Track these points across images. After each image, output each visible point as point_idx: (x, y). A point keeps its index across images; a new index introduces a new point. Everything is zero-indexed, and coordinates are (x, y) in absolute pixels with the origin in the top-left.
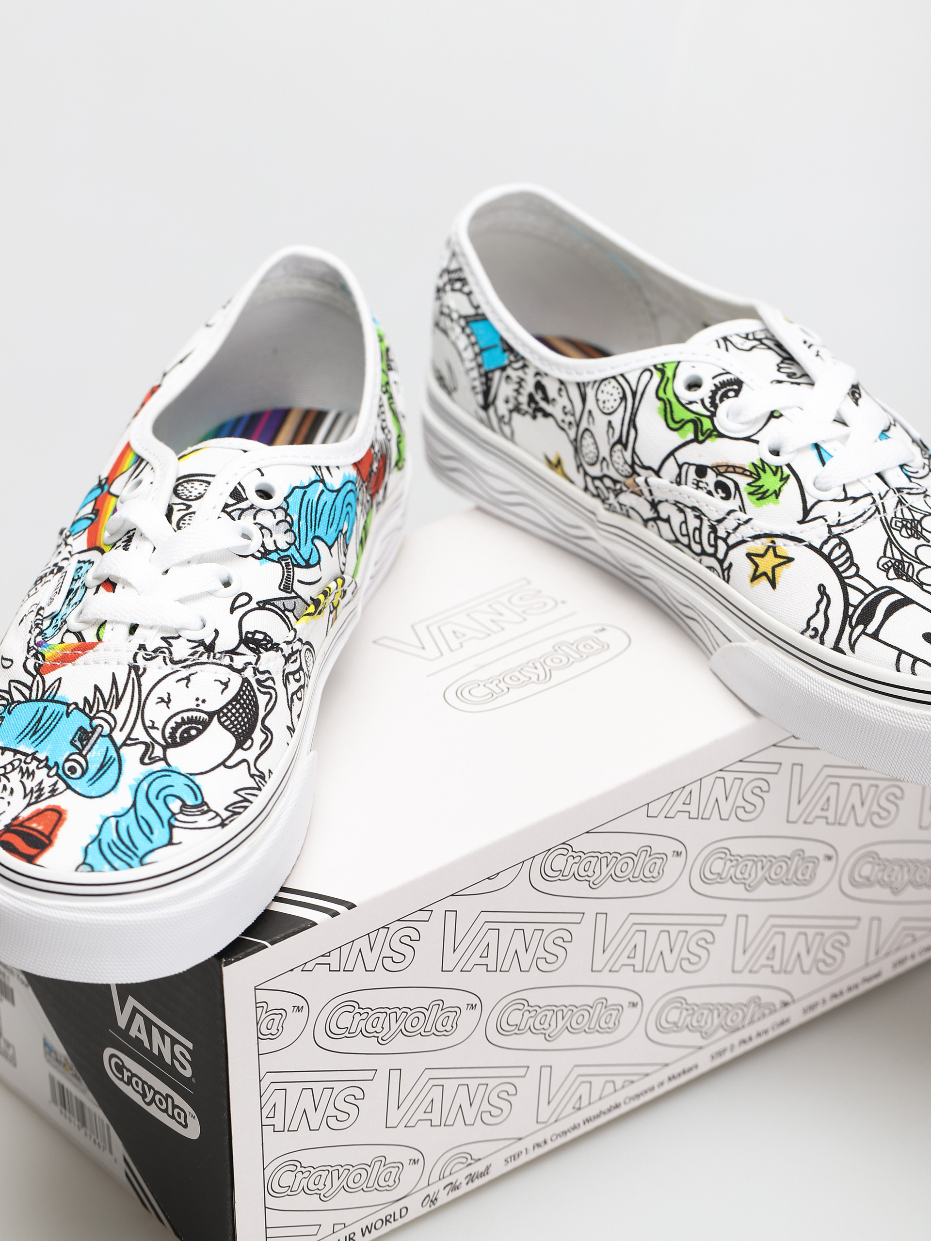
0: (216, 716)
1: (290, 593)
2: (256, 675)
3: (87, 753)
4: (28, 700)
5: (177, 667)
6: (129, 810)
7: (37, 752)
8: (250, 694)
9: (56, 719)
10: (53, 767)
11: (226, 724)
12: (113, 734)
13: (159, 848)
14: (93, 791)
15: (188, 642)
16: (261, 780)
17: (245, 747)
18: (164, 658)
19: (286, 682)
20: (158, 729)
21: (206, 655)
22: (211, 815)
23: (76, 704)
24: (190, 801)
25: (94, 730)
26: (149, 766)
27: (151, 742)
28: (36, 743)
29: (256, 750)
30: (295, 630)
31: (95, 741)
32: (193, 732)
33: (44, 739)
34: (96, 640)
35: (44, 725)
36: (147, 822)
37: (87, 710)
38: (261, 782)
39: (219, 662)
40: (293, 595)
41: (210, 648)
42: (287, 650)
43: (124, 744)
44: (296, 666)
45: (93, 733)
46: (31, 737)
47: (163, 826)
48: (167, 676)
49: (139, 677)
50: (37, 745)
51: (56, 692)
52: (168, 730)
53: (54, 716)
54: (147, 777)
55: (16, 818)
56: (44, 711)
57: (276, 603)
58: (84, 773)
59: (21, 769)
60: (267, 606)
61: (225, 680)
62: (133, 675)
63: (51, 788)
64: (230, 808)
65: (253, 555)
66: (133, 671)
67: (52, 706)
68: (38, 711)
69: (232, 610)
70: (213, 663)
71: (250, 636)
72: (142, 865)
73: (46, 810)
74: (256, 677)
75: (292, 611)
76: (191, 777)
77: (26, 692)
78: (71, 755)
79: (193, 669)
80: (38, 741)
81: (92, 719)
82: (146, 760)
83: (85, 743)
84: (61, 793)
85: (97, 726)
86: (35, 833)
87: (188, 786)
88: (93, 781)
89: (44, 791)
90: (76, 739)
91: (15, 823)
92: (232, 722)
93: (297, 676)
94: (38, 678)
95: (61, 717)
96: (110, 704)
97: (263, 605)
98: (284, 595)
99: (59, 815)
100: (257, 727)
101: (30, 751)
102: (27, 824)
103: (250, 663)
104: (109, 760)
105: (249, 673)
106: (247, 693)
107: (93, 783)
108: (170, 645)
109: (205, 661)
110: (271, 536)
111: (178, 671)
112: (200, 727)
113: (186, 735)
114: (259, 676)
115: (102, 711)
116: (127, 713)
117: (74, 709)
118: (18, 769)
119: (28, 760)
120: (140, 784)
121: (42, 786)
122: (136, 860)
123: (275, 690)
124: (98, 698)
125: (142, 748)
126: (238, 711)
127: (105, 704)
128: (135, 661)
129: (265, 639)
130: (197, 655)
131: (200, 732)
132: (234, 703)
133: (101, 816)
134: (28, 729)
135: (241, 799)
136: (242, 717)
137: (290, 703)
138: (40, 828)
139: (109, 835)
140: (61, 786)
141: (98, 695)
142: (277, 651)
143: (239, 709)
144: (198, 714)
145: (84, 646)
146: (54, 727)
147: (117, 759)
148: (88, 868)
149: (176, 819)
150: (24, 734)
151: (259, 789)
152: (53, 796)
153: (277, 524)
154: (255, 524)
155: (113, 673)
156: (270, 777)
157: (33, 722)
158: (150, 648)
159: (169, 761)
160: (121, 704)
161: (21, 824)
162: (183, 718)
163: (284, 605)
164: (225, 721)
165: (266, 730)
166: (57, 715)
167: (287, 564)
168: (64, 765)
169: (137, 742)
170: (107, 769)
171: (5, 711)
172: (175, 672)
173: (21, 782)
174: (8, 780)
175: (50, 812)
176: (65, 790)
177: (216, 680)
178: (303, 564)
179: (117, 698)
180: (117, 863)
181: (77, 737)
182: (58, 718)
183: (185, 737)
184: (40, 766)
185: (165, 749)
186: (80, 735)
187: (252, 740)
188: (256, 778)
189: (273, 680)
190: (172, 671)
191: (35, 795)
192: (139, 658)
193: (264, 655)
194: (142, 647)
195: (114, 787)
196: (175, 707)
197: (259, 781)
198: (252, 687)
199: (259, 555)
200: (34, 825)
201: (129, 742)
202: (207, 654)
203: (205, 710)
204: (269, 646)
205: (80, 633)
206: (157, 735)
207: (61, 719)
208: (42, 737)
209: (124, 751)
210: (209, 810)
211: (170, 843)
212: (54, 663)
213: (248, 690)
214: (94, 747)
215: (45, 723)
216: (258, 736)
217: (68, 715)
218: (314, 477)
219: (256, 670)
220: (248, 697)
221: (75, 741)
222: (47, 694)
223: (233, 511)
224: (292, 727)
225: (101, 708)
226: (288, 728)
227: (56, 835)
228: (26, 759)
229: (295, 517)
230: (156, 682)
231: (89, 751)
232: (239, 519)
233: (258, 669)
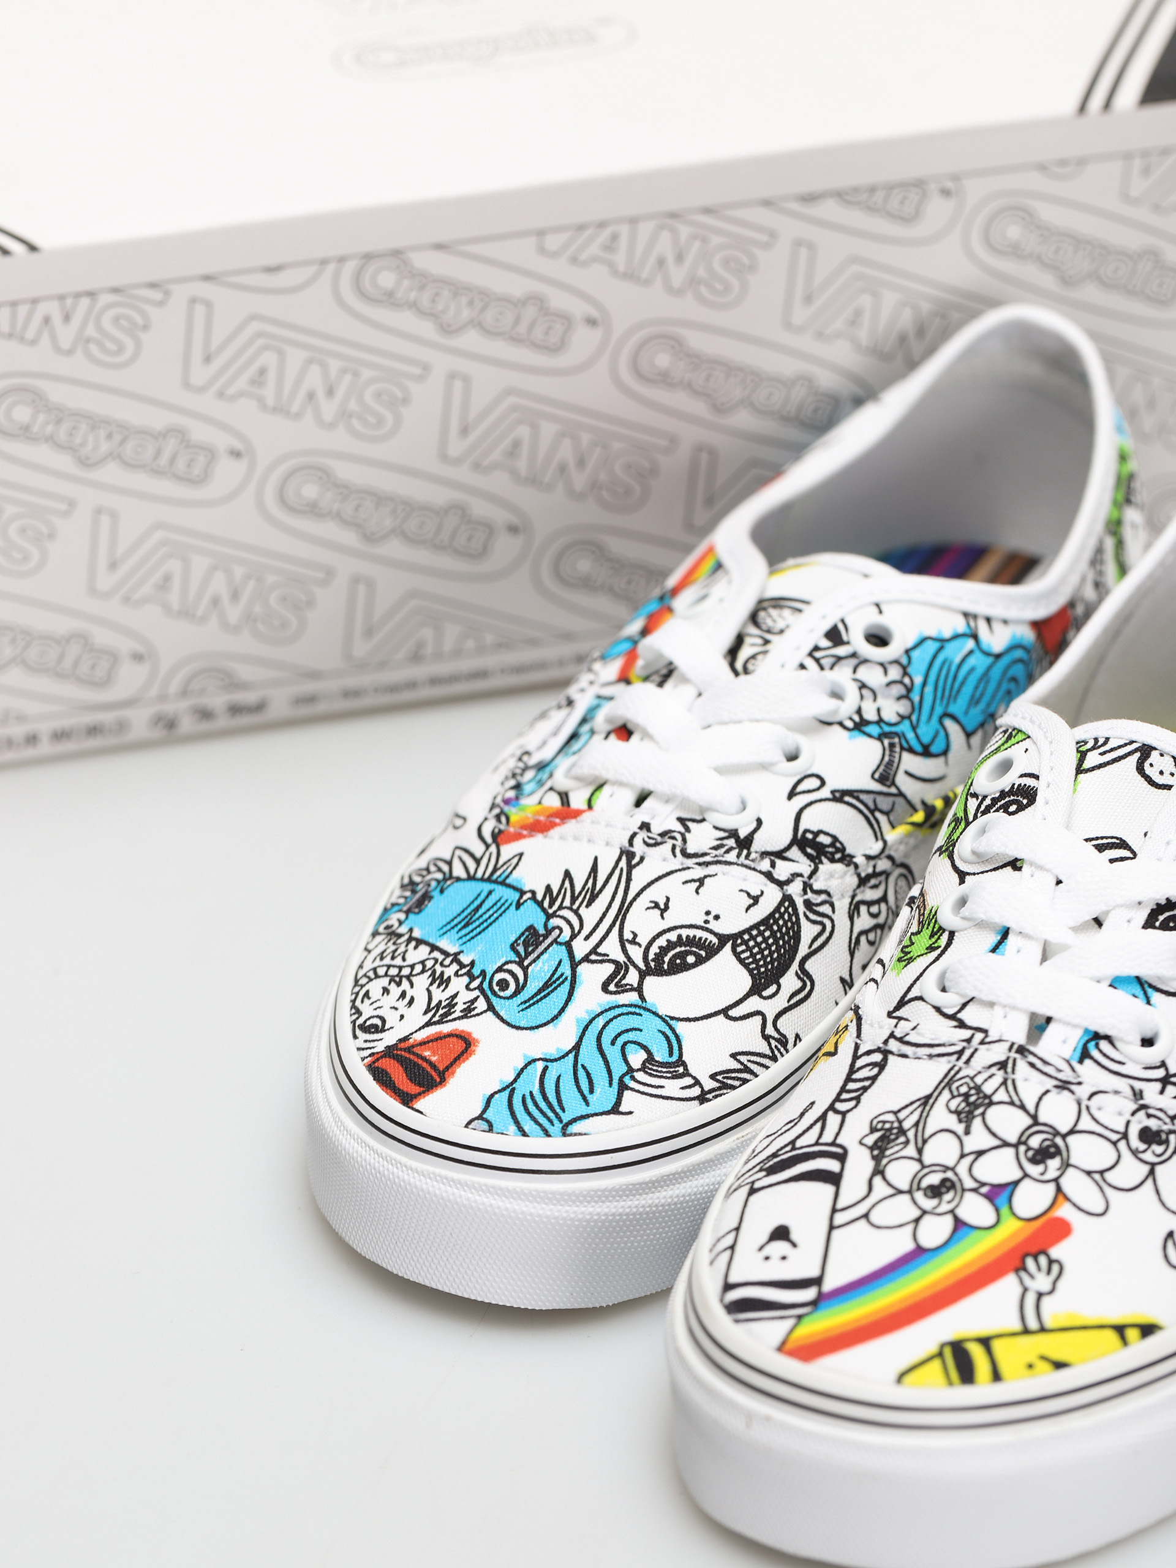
0: (731, 942)
1: (889, 786)
2: (805, 892)
3: (530, 964)
4: (471, 878)
5: (690, 862)
6: (567, 1054)
7: (462, 952)
8: (790, 919)
9: (501, 909)
10: (478, 977)
11: (743, 956)
12: (574, 944)
13: (596, 1114)
14: (523, 1020)
15: (714, 830)
16: (779, 1046)
17: (765, 993)
18: (674, 847)
19: (853, 913)
20: (640, 945)
21: (735, 852)
22: (688, 1081)
23: (533, 893)
24: (661, 1055)
25: (549, 932)
26: (613, 996)
27: (624, 962)
28: (465, 939)
29: (781, 1002)
30: (885, 842)
31: (546, 949)
32: (691, 959)
33: (476, 935)
34: (585, 806)
35: (481, 916)
36: (588, 1075)
37: (546, 904)
38: (779, 1050)
39: (752, 865)
40: (893, 790)
41: (745, 843)
42: (866, 869)
43: (586, 959)
44: (875, 894)
45: (546, 937)
46: (460, 930)
47: (611, 1085)
48: (671, 873)
49: (630, 867)
50: (465, 943)
51: (511, 872)
52: (654, 950)
53: (499, 904)
54: (606, 1011)
55: (405, 1039)
56: (487, 897)
57: (863, 797)
58: (517, 992)
59: (434, 972)
60: (847, 799)
61: (755, 892)
62: (623, 863)
63: (465, 1006)
64: (719, 1077)
65: (841, 724)
66: (624, 858)
67: (500, 892)
68: (479, 895)
69: (792, 795)
70: (743, 865)
71: (809, 836)
72: (564, 1135)
73: (450, 1035)
74: (806, 897)
75: (887, 813)
76: (671, 1022)
77: (472, 865)
78: (507, 963)
79: (712, 869)
80: (468, 937)
81: (549, 917)
82: (612, 988)
83: (530, 949)
84: (478, 1015)
85: (554, 928)
86: (424, 1065)
87: (664, 1033)
88: (527, 1004)
89: (456, 1008)
90: (520, 941)
91: (402, 1045)
92: (753, 955)
93: (874, 909)
94: (493, 848)
95: (508, 908)
96: (580, 899)
97: (839, 796)
98: (876, 787)
99: (466, 1044)
100: (791, 969)
101: (452, 950)
102: (417, 1050)
103: (801, 875)
104: (558, 979)
105: (795, 889)
106: (786, 917)
107: (526, 1008)
108: (688, 829)
109: (732, 861)
110: (875, 699)
111: (689, 868)
112: (703, 953)
113: (678, 961)
114: (810, 895)
115: (566, 908)
116: (601, 915)
117: (529, 899)
118: (430, 972)
119: (447, 962)
120: (594, 1019)
121: (455, 1001)
122: (558, 1125)
123: (832, 921)
124: (566, 889)
125: (610, 968)
126: (765, 940)
127: (574, 899)
128: (631, 843)
129: (832, 845)
130: (723, 850)
131: (700, 961)
132: (762, 928)
133: (525, 1056)
134: (459, 919)
135: (739, 1066)
136: (770, 950)
137: (853, 945)
138: (434, 1059)
139: (529, 1084)
140: (481, 1004)
141: (567, 884)
142: (848, 865)
143: (769, 938)
144: (704, 935)
145: (566, 812)
146: (494, 921)
147: (569, 978)
148: (485, 1126)
149: (633, 1078)
150: (453, 924)
151: (774, 1059)
152: (465, 1017)
153: (889, 684)
154: (855, 680)
155: (596, 859)
156: (795, 1045)
157: (469, 910)
158: (657, 828)
159: (645, 994)
160: (596, 901)
161: (409, 1050)
162: (680, 936)
163: (875, 801)
164: (743, 952)
165: (804, 975)
166: (503, 904)
167: (892, 745)
168: (493, 975)
169: (605, 959)
170: (552, 991)
171: (436, 888)
172: (684, 869)
173: (428, 990)
174: (412, 986)
175: (455, 1039)
176: (485, 1011)
177: (741, 891)
178: (919, 748)
179: (592, 892)
180: (528, 1125)
181: (522, 939)
182: (503, 909)
183: (676, 964)
184: (460, 973)
185: (643, 975)
186: (527, 937)
187: (779, 987)
188: (771, 1040)
189: (832, 905)
190: (680, 867)
191: (441, 1012)
192: (638, 841)
193: (826, 867)
194: (645, 826)
195: (556, 1017)
196: (671, 919)
197: (776, 1046)
198: (795, 910)
199: (850, 724)
200: (427, 1054)
201: (593, 957)
202: (737, 850)
203: (716, 930)
204: (838, 856)
205: (566, 794)
206: (636, 953)
207: (507, 911)
208: (475, 932)
209: (583, 969)
210: (686, 1074)
211: (615, 1110)
212: (520, 831)
213: (789, 913)
214: (542, 957)
215: (485, 913)
216: (790, 982)
217: (518, 905)
218: (961, 626)
219: (807, 887)
220: (785, 923)
221: (518, 945)
222: (498, 873)
223: (823, 657)
224: (849, 981)
225: (567, 903)
226: (842, 980)
227: (453, 1073)
228: (444, 960)
229: (918, 680)
230: (653, 878)
231: (534, 961)
232: (832, 668)
233: (811, 887)
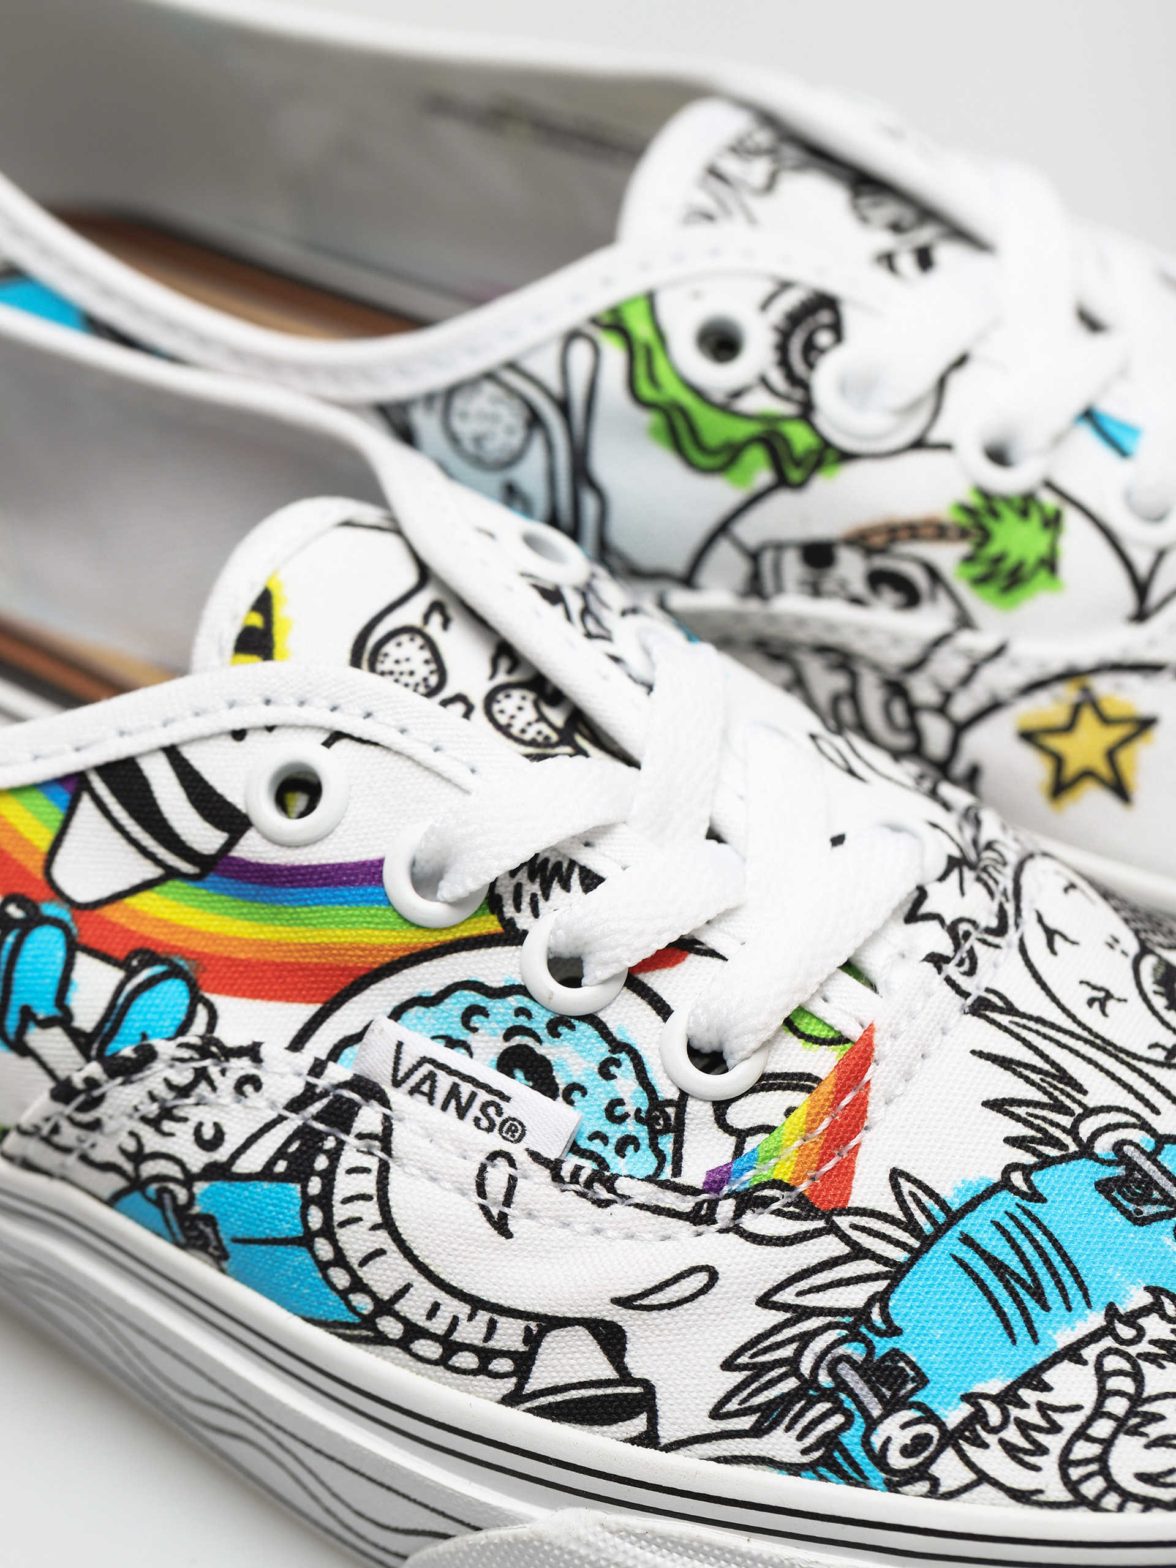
4: (901, 1271)
7: (1111, 1305)
12: (1165, 1129)
25: (1122, 1162)
33: (1078, 1278)
41: (973, 858)
45: (1132, 1166)
46: (1042, 1305)
49: (1010, 1009)
50: (1087, 1299)
51: (934, 1197)
53: (1010, 1229)
56: (974, 1248)
62: (1004, 1019)
66: (991, 1013)
67: (977, 1222)
68: (961, 1261)
77: (865, 1266)
79: (1029, 911)
81: (1086, 1151)
83: (1157, 1195)
85: (1118, 1152)
90: (1131, 1207)
94: (843, 1222)
95: (1030, 1215)
96: (1062, 1098)
101: (1095, 1322)
111: (1023, 938)
115: (1076, 1123)
116: (1111, 1078)
117: (1029, 1175)
119: (1127, 1333)
124: (1031, 1115)
127: (1059, 1108)
128: (965, 995)
134: (1008, 1305)
141: (1018, 1110)
146: (1051, 1240)
150: (1014, 1316)
155: (976, 1051)
158: (943, 949)
160: (1074, 1077)
166: (1014, 1221)
172: (1025, 945)
179: (1052, 1077)
181: (1125, 1203)
186: (1123, 1195)
190: (1019, 947)
192: (965, 983)
194: (936, 962)
203: (1137, 950)
207: (1043, 1217)
217: (1036, 1196)
225: (1066, 1121)
